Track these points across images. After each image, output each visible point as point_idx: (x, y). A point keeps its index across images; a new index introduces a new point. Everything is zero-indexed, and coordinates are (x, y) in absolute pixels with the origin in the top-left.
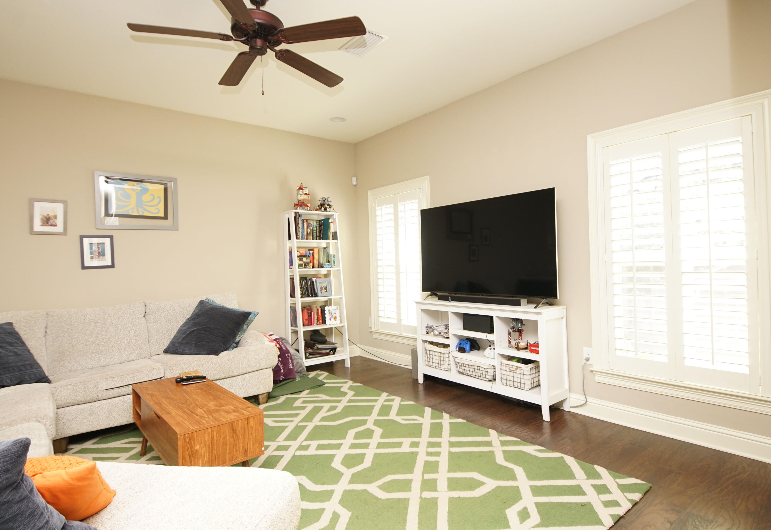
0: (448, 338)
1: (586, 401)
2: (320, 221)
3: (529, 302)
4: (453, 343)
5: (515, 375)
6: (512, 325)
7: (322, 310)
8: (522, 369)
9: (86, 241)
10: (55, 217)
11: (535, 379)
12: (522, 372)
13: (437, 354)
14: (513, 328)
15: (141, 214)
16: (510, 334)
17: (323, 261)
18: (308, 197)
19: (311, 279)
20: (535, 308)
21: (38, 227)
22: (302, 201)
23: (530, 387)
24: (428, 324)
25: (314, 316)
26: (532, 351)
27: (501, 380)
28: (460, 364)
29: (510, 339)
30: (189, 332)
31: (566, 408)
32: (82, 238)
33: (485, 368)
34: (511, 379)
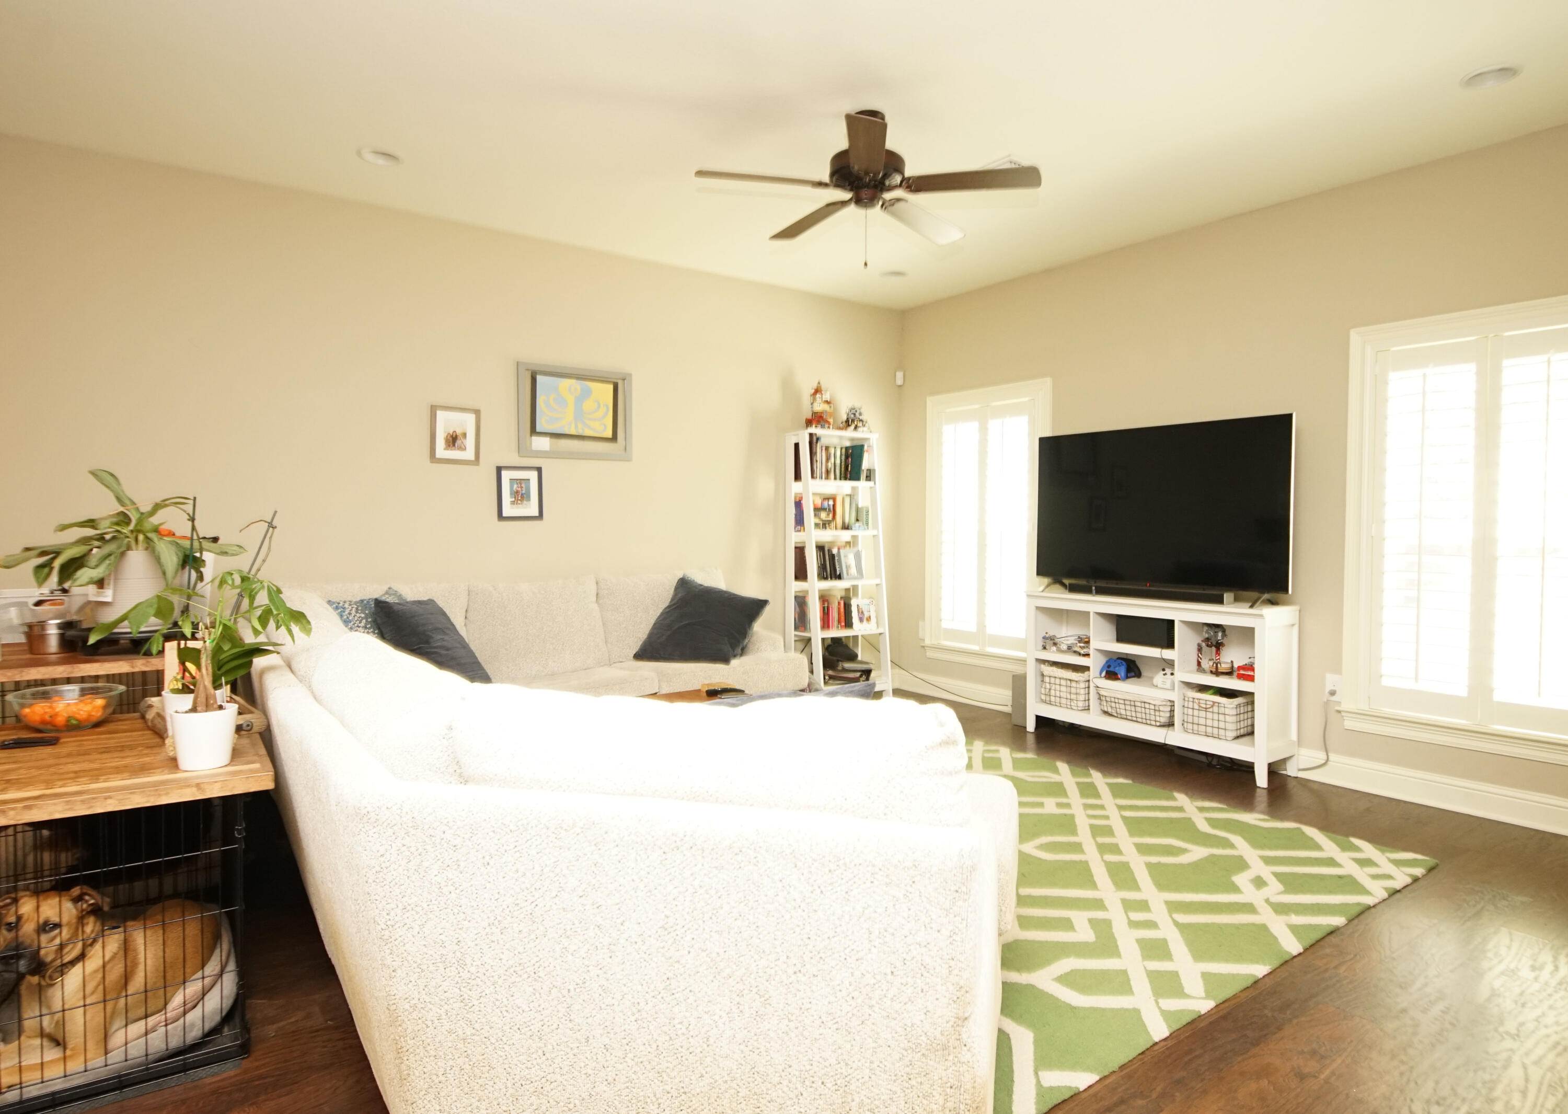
0: (1088, 655)
1: (1328, 760)
2: (847, 448)
3: (1237, 599)
4: (1095, 663)
5: (1209, 715)
6: (1207, 636)
7: (845, 604)
8: (1223, 705)
9: (506, 475)
10: (465, 435)
11: (1242, 723)
12: (1222, 710)
13: (1063, 682)
14: (1207, 640)
15: (580, 432)
16: (1200, 649)
17: (850, 518)
18: (830, 407)
19: (829, 551)
20: (1251, 607)
21: (441, 451)
22: (819, 414)
23: (1234, 734)
24: (1047, 633)
25: (834, 614)
26: (1240, 677)
27: (1183, 724)
28: (1108, 699)
29: (1201, 659)
30: (676, 627)
31: (1291, 770)
32: (499, 470)
33: (1155, 705)
34: (1202, 721)
